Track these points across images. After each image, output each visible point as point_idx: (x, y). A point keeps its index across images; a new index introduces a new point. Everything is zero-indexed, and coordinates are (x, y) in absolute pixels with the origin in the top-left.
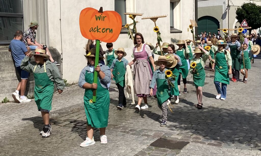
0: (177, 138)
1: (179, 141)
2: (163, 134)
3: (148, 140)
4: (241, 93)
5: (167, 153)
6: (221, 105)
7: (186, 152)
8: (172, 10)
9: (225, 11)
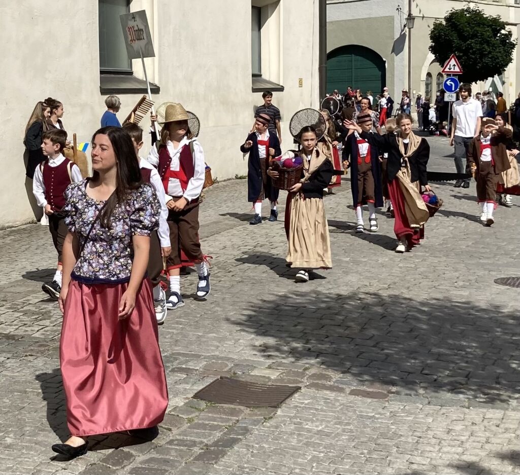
0: (267, 376)
1: (273, 385)
2: (230, 365)
3: (187, 383)
4: (442, 253)
5: (240, 418)
6: (386, 286)
7: (292, 415)
8: (257, 29)
9: (402, 31)
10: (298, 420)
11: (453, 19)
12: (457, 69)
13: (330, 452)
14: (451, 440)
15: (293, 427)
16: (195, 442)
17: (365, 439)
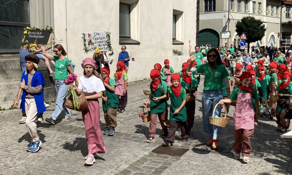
0: (177, 145)
1: (179, 148)
5: (168, 159)
7: (186, 159)
8: (174, 23)
9: (226, 24)
10: (189, 161)
11: (244, 20)
12: (245, 38)
13: (200, 172)
14: (242, 169)
15: (187, 163)
16: (152, 167)
17: (212, 168)
